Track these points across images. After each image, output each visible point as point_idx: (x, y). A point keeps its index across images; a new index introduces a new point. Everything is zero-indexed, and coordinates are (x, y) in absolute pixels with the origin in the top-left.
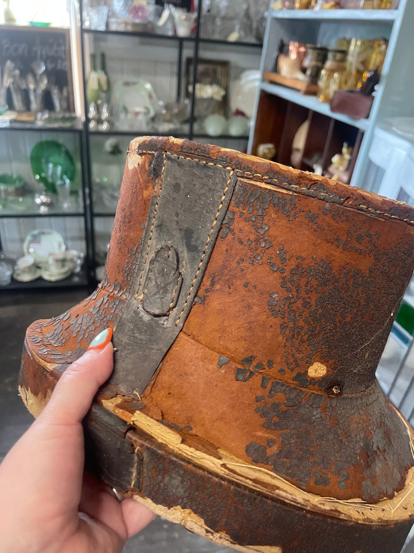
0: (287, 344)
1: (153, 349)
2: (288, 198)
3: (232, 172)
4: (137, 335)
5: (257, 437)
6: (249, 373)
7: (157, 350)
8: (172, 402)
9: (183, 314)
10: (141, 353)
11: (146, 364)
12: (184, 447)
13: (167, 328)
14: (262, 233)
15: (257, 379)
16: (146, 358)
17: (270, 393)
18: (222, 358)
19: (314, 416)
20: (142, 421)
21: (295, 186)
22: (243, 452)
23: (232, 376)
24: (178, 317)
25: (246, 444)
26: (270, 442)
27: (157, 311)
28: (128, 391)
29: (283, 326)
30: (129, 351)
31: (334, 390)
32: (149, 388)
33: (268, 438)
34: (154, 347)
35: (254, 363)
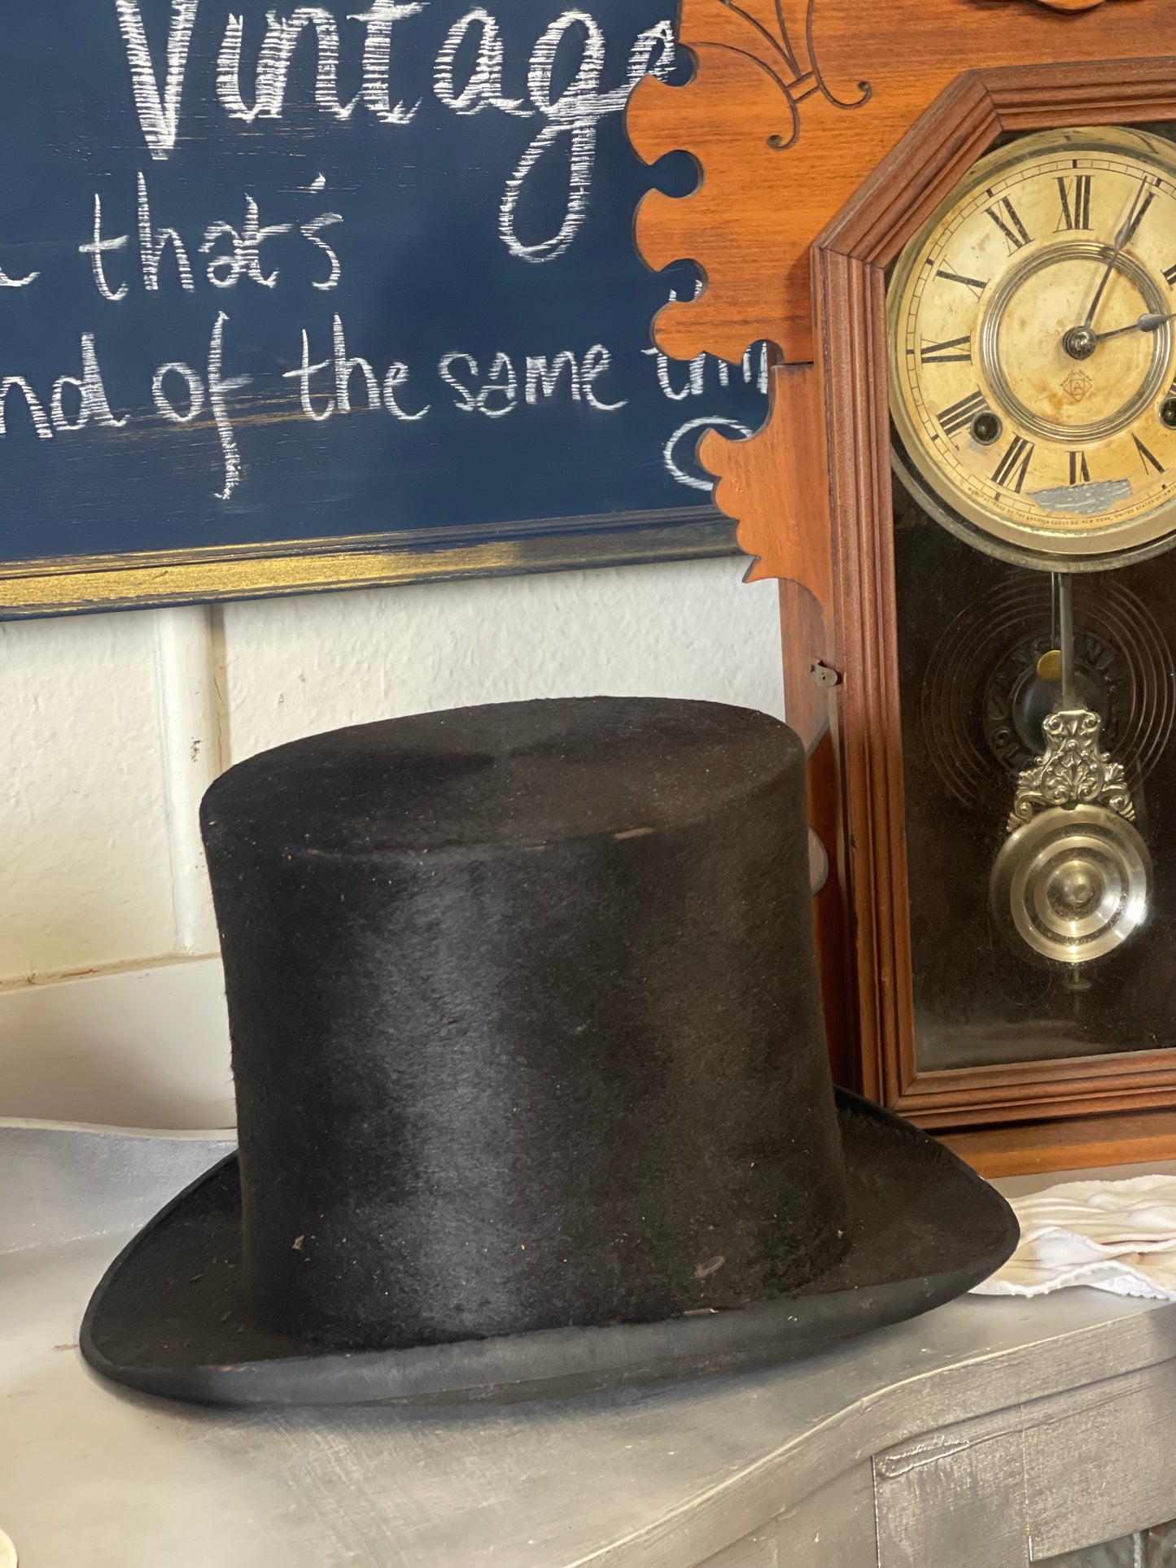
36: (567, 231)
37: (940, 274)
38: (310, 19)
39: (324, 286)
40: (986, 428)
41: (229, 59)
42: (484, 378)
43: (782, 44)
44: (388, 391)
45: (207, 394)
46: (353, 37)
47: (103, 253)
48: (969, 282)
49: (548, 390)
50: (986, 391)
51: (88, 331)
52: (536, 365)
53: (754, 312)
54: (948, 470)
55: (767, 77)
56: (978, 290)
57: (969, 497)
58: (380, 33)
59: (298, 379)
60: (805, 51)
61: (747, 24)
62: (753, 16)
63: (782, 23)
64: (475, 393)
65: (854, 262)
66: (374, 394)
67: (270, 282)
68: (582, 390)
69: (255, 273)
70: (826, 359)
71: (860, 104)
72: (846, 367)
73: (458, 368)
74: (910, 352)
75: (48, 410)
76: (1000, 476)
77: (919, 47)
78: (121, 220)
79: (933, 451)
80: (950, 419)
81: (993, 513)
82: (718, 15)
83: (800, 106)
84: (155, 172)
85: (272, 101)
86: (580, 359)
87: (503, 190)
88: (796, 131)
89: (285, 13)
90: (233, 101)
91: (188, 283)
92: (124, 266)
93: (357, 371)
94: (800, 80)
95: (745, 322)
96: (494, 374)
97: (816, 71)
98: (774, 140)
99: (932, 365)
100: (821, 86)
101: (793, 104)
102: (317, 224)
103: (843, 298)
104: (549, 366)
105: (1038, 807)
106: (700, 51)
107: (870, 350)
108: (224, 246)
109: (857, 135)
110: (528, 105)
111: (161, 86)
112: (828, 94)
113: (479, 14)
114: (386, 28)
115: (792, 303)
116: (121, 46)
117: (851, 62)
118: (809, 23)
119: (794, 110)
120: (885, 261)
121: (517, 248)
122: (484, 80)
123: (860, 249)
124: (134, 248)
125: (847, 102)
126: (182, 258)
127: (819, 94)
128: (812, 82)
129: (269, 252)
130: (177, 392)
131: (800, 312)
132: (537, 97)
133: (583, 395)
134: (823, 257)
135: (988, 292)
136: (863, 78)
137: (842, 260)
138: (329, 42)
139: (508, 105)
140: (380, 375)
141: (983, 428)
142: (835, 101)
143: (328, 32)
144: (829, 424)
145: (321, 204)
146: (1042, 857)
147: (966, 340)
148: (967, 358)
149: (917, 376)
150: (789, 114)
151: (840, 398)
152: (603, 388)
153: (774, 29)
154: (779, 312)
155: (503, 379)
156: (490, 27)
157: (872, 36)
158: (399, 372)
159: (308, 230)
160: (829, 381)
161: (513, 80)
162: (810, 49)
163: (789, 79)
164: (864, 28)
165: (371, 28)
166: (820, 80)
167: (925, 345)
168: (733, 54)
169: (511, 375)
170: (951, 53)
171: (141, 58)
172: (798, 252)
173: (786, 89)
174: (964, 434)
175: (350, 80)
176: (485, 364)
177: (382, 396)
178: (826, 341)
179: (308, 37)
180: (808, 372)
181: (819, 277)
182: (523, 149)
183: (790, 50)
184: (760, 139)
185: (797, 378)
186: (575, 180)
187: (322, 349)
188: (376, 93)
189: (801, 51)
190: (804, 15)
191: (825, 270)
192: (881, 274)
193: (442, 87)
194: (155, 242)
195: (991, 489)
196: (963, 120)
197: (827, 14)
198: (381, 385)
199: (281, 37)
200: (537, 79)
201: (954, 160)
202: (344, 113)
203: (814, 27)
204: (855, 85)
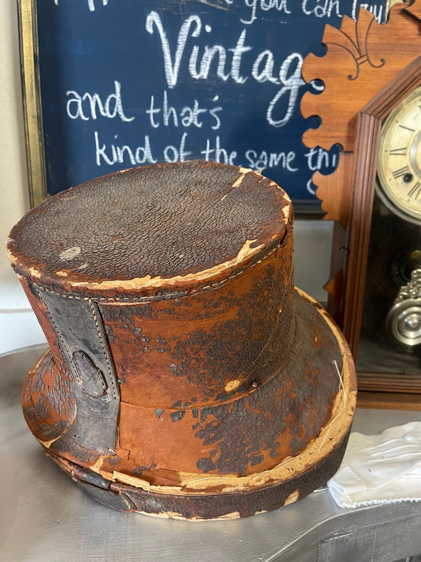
0: (199, 386)
1: (107, 419)
2: (143, 307)
3: (90, 301)
4: (92, 409)
5: (202, 454)
6: (181, 413)
7: (111, 419)
8: (137, 450)
9: (116, 391)
10: (101, 422)
11: (108, 430)
12: (153, 487)
13: (109, 402)
14: (138, 333)
15: (189, 413)
16: (106, 426)
17: (201, 419)
18: (157, 411)
19: (241, 416)
20: (121, 477)
21: (143, 298)
22: (195, 468)
23: (170, 420)
24: (113, 393)
25: (196, 462)
26: (213, 453)
27: (97, 393)
28: (105, 451)
29: (189, 379)
30: (93, 422)
31: (254, 386)
32: (118, 444)
33: (210, 451)
34: (107, 417)
35: (182, 404)
36: (287, 118)
37: (400, 126)
38: (218, 50)
39: (215, 128)
40: (408, 178)
41: (193, 59)
42: (258, 158)
43: (356, 45)
44: (231, 160)
45: (179, 156)
46: (230, 56)
47: (154, 114)
48: (409, 129)
49: (276, 163)
50: (410, 166)
51: (147, 134)
52: (273, 156)
53: (336, 134)
54: (393, 190)
55: (350, 56)
56: (412, 132)
57: (399, 200)
58: (238, 55)
59: (205, 155)
60: (364, 48)
61: (345, 38)
62: (348, 35)
63: (357, 37)
64: (255, 162)
65: (372, 118)
66: (226, 160)
67: (200, 126)
68: (286, 164)
69: (196, 122)
70: (358, 150)
71: (380, 67)
72: (364, 153)
73: (251, 155)
74: (386, 151)
75: (135, 156)
76: (410, 194)
77: (402, 49)
78: (159, 104)
79: (389, 184)
80: (396, 174)
81: (406, 206)
82: (336, 34)
83: (360, 66)
84: (169, 91)
85: (204, 73)
86: (286, 155)
87: (269, 105)
88: (358, 74)
89: (211, 47)
90: (193, 72)
91: (176, 124)
92: (159, 117)
93: (222, 154)
94: (361, 57)
95: (332, 137)
96: (261, 157)
97: (367, 55)
98: (350, 77)
99: (393, 156)
100: (368, 60)
101: (358, 65)
102: (215, 110)
103: (366, 129)
104: (277, 157)
105: (405, 298)
106: (329, 46)
107: (373, 147)
108: (187, 114)
109: (378, 77)
110: (279, 80)
111: (173, 66)
112: (370, 62)
113: (268, 52)
114: (240, 54)
115: (349, 132)
116: (162, 53)
117: (379, 52)
118: (366, 38)
119: (358, 67)
120: (383, 117)
121: (271, 122)
122: (267, 73)
123: (374, 113)
124: (162, 113)
125: (376, 65)
126: (175, 116)
127: (367, 62)
128: (365, 58)
129: (200, 117)
130: (171, 154)
131: (351, 135)
132: (282, 78)
133: (286, 166)
134: (361, 116)
135: (415, 133)
136: (382, 58)
137: (368, 116)
138: (223, 57)
139: (273, 80)
140: (229, 154)
141: (407, 178)
142: (372, 65)
143: (223, 54)
144: (356, 172)
145: (216, 104)
146: (405, 313)
147: (406, 148)
148: (405, 154)
149: (388, 160)
150: (356, 68)
151: (361, 163)
152: (292, 164)
153: (354, 40)
154: (344, 134)
155: (263, 159)
156: (271, 56)
157: (387, 44)
158: (234, 155)
159: (212, 112)
160: (358, 158)
161: (276, 72)
162: (366, 47)
163: (357, 56)
164: (385, 41)
165: (235, 54)
166: (368, 58)
167: (392, 149)
168: (339, 47)
169: (266, 158)
170: (413, 52)
171: (167, 57)
172: (353, 115)
173: (356, 60)
174: (401, 179)
175: (228, 69)
176: (259, 154)
177: (229, 161)
178: (359, 144)
179: (217, 55)
180: (351, 155)
181: (359, 122)
182: (276, 93)
183: (359, 46)
184: (345, 76)
185: (347, 156)
186: (290, 104)
187: (213, 146)
188: (235, 72)
189: (363, 47)
190: (365, 36)
191: (361, 120)
192: (380, 122)
193: (254, 73)
194: (168, 111)
195: (407, 198)
196: (416, 71)
197: (373, 36)
198: (229, 157)
199: (209, 54)
200: (283, 73)
201: (411, 85)
202: (225, 78)
203: (368, 39)
204: (379, 60)
